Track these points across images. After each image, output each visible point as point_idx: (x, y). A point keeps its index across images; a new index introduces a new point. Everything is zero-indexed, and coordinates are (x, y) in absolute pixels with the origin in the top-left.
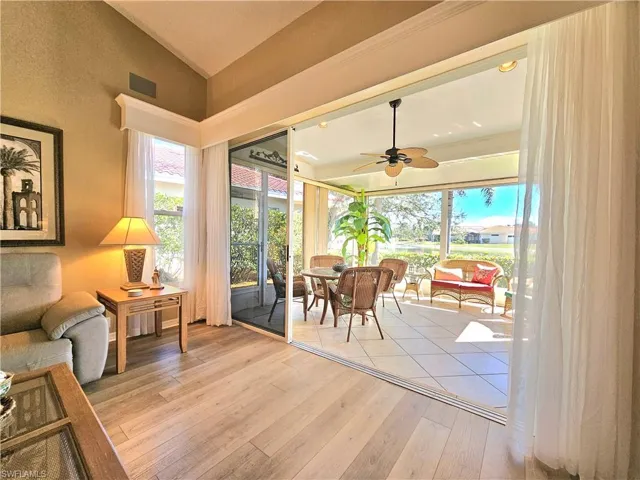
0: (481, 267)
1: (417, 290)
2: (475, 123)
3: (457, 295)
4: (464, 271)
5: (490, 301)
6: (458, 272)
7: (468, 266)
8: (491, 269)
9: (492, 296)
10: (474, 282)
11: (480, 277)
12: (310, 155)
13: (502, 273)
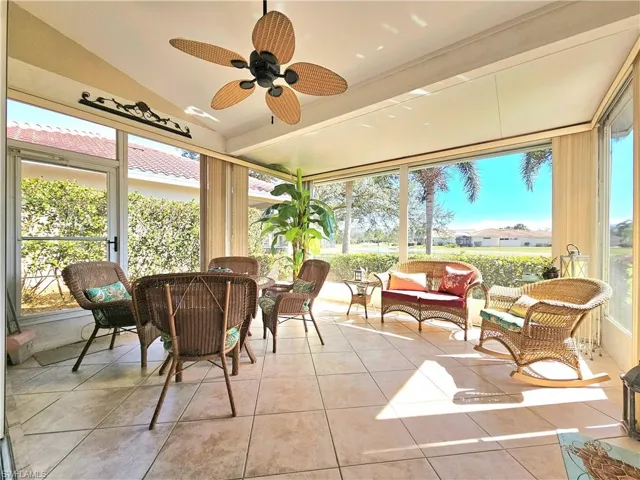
0: (450, 270)
1: (365, 305)
2: (415, 18)
3: (416, 312)
4: (429, 276)
5: (461, 320)
6: (421, 279)
7: (434, 269)
8: (465, 272)
9: (464, 315)
10: (442, 292)
11: (449, 285)
12: (205, 115)
13: (480, 280)
